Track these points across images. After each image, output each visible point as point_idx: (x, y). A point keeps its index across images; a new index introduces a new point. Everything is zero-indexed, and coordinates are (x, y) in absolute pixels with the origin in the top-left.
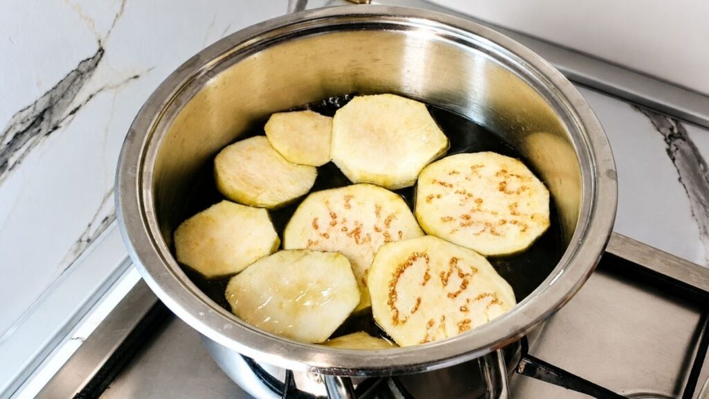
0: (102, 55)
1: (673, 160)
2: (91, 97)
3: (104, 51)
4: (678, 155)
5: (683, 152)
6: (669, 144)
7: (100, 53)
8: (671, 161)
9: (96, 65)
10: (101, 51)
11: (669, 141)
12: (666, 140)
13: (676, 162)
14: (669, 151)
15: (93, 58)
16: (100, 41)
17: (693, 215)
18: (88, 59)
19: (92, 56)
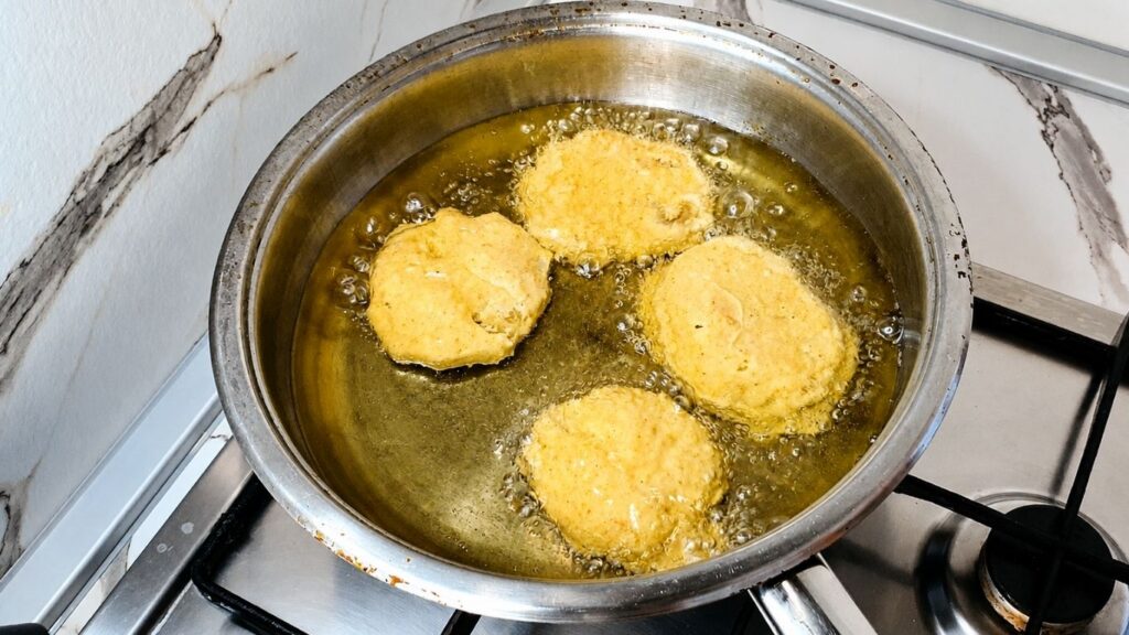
0: (219, 44)
1: (1052, 146)
2: (209, 105)
3: (221, 38)
4: (1058, 140)
5: (1066, 136)
6: (1045, 123)
7: (216, 42)
8: (1047, 148)
9: (213, 58)
10: (218, 38)
11: (1044, 117)
12: (1040, 117)
13: (1055, 149)
14: (1044, 133)
15: (206, 50)
16: (214, 25)
17: (1081, 229)
18: (200, 52)
19: (205, 45)
